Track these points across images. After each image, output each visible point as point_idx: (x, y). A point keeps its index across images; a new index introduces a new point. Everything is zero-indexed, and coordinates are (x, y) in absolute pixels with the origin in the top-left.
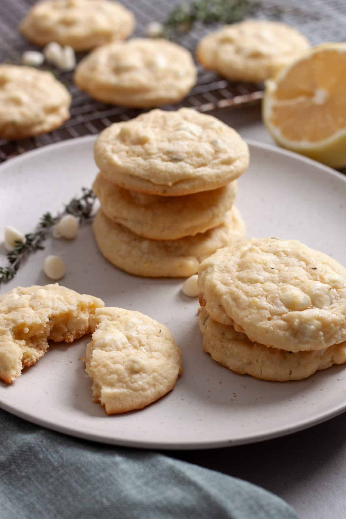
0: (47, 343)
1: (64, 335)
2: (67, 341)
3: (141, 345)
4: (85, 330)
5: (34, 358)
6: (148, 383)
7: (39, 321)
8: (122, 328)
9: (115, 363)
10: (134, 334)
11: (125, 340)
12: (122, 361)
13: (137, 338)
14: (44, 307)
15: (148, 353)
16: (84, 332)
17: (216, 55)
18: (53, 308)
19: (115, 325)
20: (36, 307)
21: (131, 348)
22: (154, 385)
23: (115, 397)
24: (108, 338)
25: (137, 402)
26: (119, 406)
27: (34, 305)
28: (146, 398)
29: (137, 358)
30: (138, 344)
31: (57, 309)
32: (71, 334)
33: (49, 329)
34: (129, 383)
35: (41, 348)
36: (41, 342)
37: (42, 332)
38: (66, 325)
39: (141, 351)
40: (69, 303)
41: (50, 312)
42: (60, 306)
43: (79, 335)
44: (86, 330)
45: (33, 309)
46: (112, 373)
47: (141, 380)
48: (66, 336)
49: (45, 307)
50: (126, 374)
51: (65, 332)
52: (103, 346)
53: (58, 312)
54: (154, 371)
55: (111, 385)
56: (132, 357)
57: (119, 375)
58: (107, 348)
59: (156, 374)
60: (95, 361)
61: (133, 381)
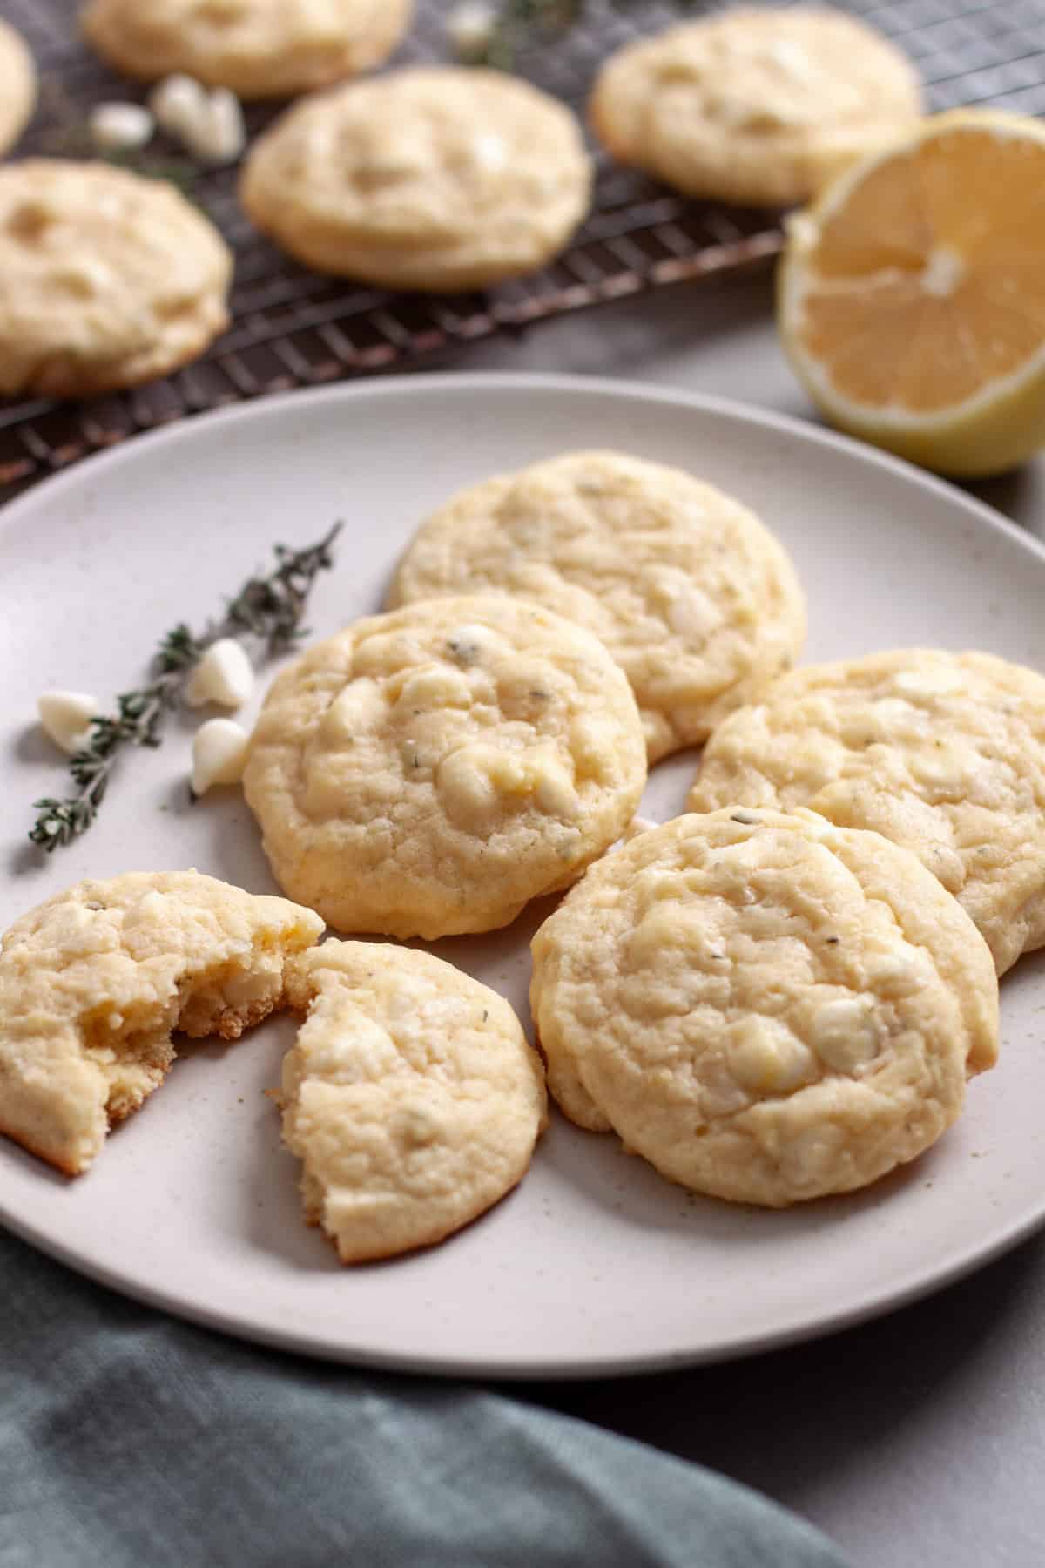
0: (171, 1047)
1: (216, 1017)
2: (223, 1034)
3: (434, 1060)
4: (273, 1000)
5: (137, 1095)
6: (454, 1174)
7: (150, 994)
8: (380, 1012)
9: (362, 1120)
10: (413, 1029)
11: (389, 1049)
12: (380, 1115)
13: (422, 1041)
14: (163, 951)
15: (453, 1084)
16: (268, 1007)
17: (645, 118)
18: (187, 953)
19: (360, 1002)
20: (140, 948)
21: (406, 1071)
22: (471, 1178)
23: (363, 1218)
24: (342, 1045)
25: (424, 1227)
26: (373, 1243)
27: (135, 944)
28: (450, 1212)
29: (423, 1105)
30: (424, 1059)
31: (198, 956)
32: (236, 1013)
33: (176, 1012)
34: (402, 1176)
35: (155, 1062)
36: (155, 1046)
37: (159, 1021)
38: (222, 992)
39: (435, 1078)
40: (230, 933)
41: (180, 965)
42: (206, 945)
43: (257, 1015)
44: (277, 999)
45: (133, 958)
46: (355, 1150)
47: (433, 1168)
48: (220, 1020)
49: (166, 949)
50: (393, 1151)
51: (218, 1010)
52: (329, 1071)
53: (200, 964)
54: (471, 1137)
55: (354, 1183)
56: (409, 1101)
57: (373, 1155)
58: (341, 1076)
59: (474, 1146)
60: (309, 1116)
61: (411, 1169)
